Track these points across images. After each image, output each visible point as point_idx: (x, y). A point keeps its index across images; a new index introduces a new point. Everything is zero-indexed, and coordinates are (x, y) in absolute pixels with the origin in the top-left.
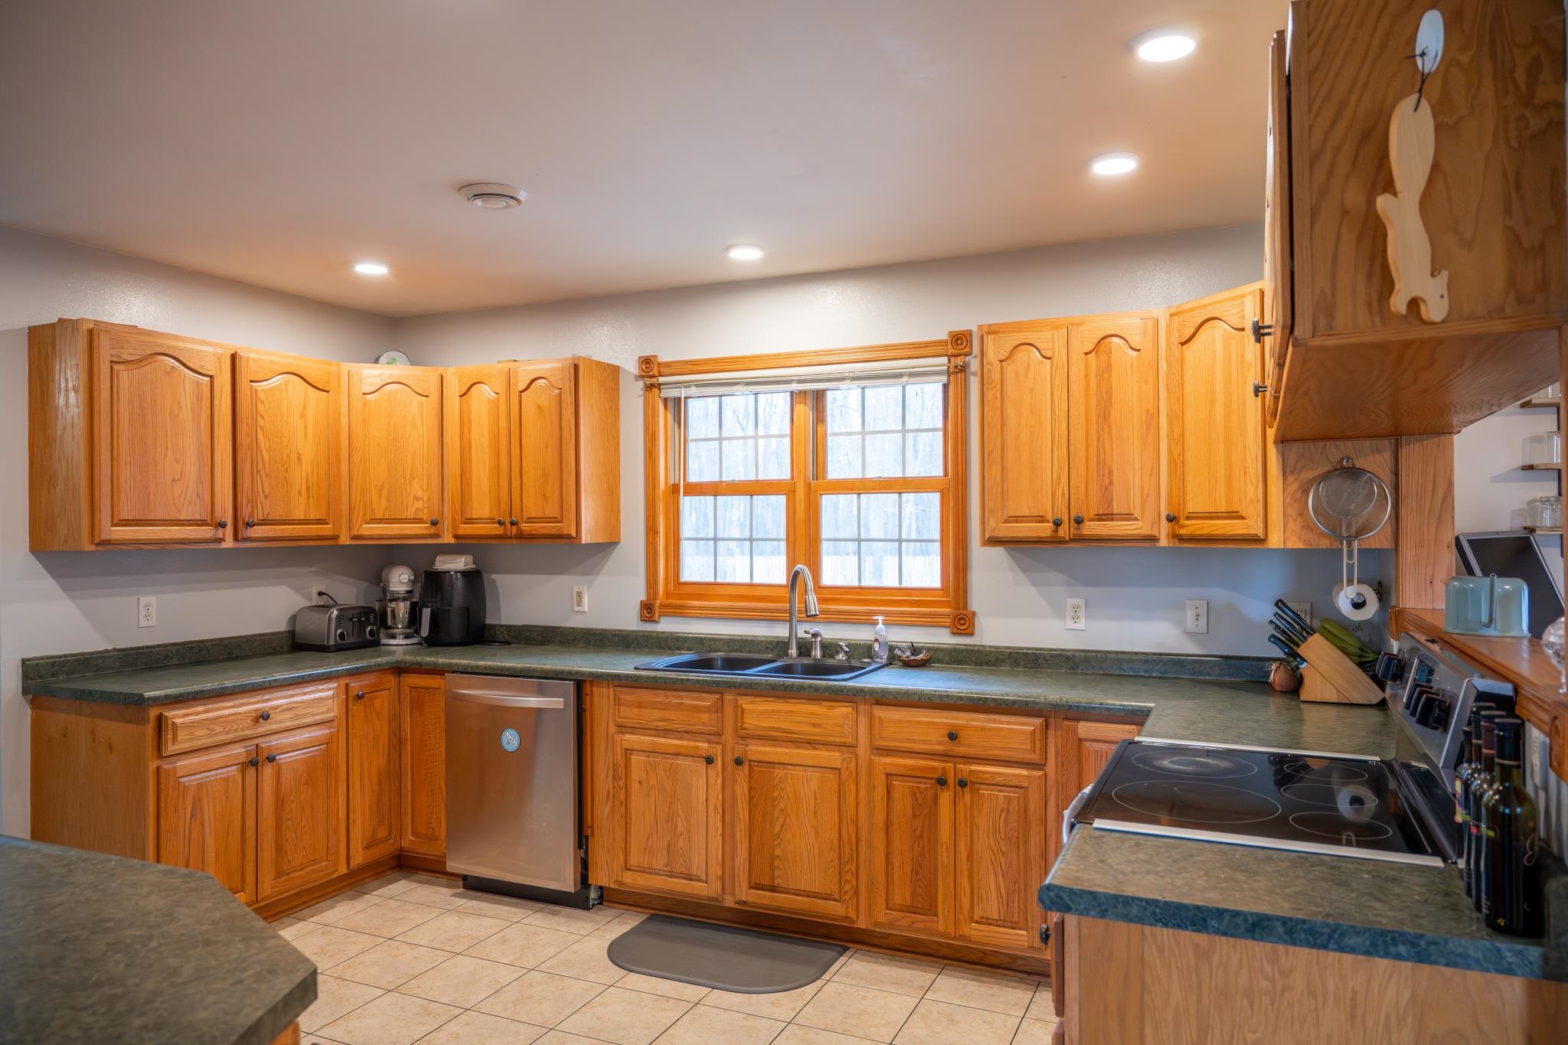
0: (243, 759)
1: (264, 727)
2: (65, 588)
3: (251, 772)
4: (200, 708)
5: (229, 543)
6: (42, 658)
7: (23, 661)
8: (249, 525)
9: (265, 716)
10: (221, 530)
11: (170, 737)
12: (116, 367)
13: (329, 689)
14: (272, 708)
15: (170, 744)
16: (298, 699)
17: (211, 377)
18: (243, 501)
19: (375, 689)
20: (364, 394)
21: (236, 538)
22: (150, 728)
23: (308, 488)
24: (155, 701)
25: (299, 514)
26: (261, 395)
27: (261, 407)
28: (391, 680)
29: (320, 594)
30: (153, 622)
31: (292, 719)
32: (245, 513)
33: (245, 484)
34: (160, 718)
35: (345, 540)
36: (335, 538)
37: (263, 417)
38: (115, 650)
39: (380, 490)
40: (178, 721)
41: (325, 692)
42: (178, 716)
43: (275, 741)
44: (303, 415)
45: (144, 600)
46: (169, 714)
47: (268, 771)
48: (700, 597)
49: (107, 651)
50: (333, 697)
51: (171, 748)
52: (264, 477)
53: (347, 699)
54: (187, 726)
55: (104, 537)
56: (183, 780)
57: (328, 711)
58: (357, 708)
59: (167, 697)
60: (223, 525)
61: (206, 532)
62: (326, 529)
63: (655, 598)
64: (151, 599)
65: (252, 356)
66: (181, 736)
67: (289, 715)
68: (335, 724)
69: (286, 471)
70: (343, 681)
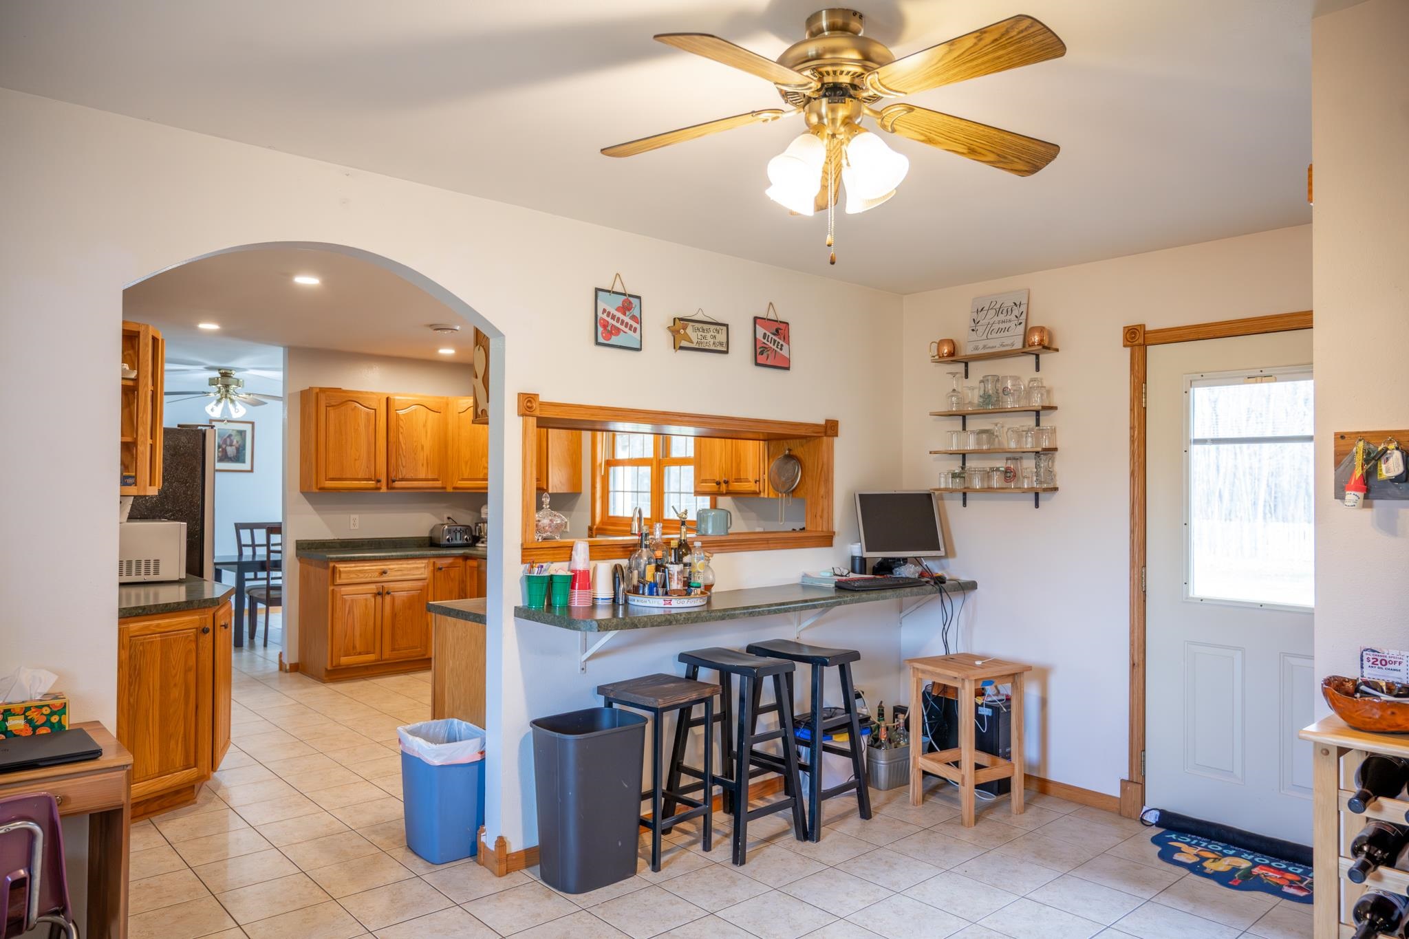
0: (375, 591)
1: (385, 578)
2: (315, 509)
3: (379, 599)
4: (353, 565)
5: (384, 489)
6: (304, 541)
7: (297, 541)
8: (394, 481)
9: (384, 572)
10: (379, 484)
11: (338, 576)
12: (328, 408)
13: (422, 563)
14: (390, 569)
15: (338, 578)
16: (405, 566)
17: (375, 410)
18: (391, 469)
19: (450, 566)
20: (460, 413)
21: (388, 488)
22: (330, 571)
23: (427, 463)
24: (332, 560)
25: (422, 476)
26: (402, 418)
27: (401, 423)
28: (460, 561)
29: (449, 518)
30: (357, 528)
31: (401, 575)
32: (393, 475)
33: (393, 461)
34: (334, 568)
35: (450, 490)
36: (445, 488)
37: (402, 428)
38: (338, 539)
39: (466, 463)
40: (341, 569)
41: (421, 564)
42: (342, 567)
43: (392, 585)
44: (425, 426)
45: (353, 516)
46: (337, 565)
47: (388, 598)
48: (614, 524)
49: (334, 540)
50: (425, 567)
51: (338, 581)
52: (402, 456)
53: (434, 569)
54: (346, 572)
55: (322, 485)
56: (344, 597)
57: (422, 574)
58: (438, 574)
59: (337, 558)
60: (379, 481)
61: (372, 484)
62: (438, 484)
63: (594, 524)
64: (356, 516)
65: (397, 398)
66: (343, 576)
67: (399, 573)
68: (427, 581)
69: (415, 454)
70: (432, 560)
